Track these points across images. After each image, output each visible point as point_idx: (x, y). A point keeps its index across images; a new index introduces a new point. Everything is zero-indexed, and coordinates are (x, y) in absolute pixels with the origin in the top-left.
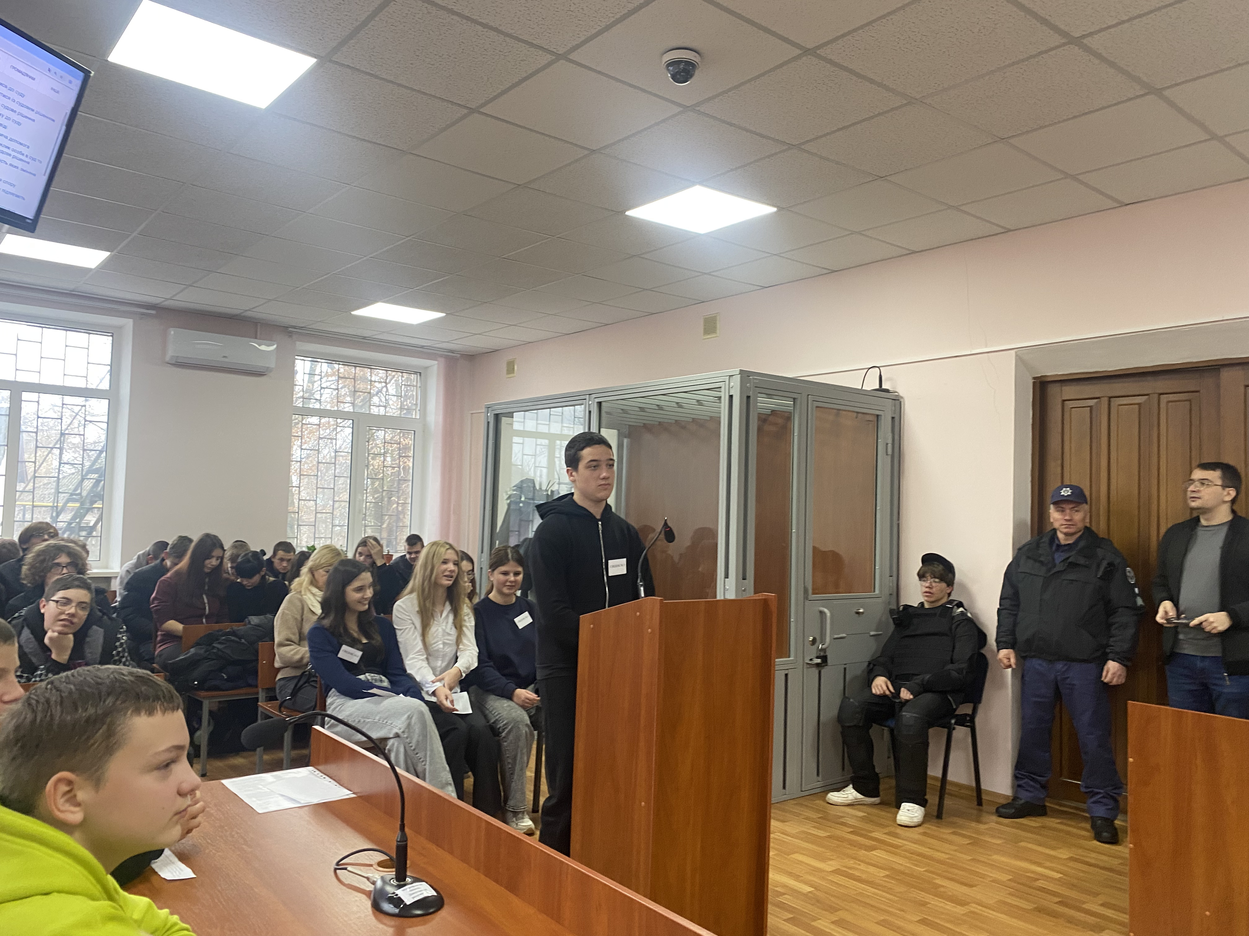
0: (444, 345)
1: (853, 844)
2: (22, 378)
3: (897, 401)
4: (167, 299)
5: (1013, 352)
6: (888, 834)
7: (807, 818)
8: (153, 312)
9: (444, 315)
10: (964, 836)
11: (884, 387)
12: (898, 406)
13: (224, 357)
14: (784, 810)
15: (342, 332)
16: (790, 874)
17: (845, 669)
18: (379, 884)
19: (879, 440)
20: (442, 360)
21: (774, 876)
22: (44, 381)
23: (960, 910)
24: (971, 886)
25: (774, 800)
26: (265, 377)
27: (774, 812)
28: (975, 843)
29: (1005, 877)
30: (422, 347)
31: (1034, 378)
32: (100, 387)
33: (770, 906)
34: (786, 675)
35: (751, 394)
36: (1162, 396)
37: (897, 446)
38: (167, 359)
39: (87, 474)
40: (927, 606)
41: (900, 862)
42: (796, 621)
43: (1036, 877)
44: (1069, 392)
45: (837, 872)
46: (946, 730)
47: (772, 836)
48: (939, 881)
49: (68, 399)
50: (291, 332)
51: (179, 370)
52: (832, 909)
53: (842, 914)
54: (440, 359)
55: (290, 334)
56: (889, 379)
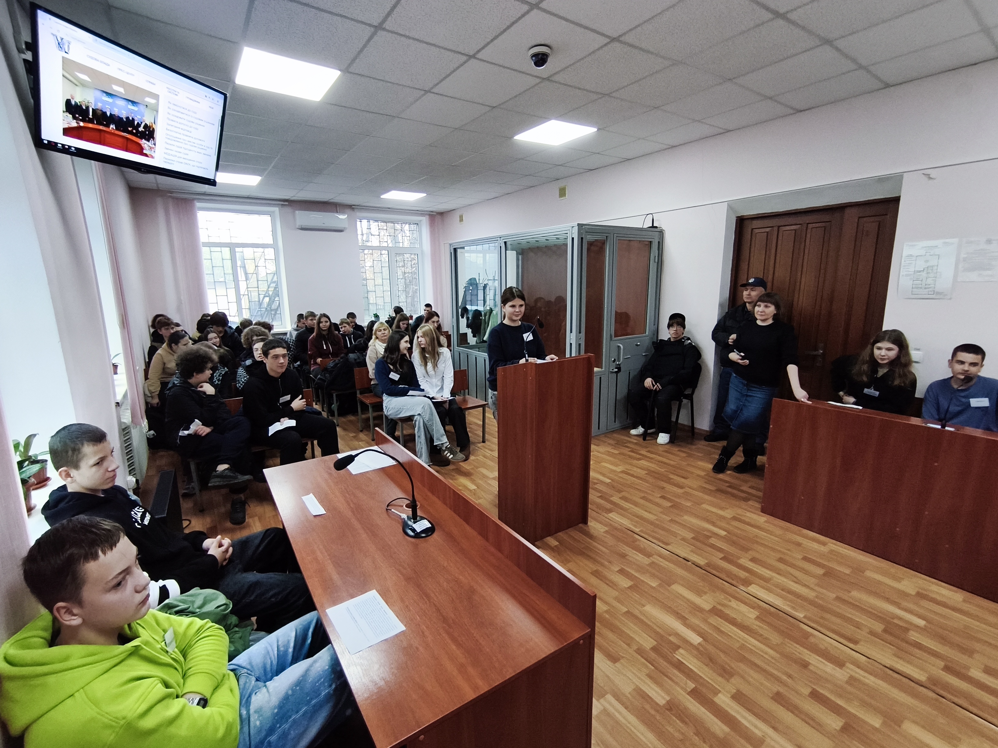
0: (428, 209)
1: (630, 457)
2: (234, 241)
4: (293, 196)
6: (649, 451)
7: (609, 444)
8: (287, 203)
9: (426, 194)
10: (684, 452)
11: (654, 225)
13: (323, 223)
14: (598, 440)
15: (378, 206)
16: (601, 473)
18: (405, 519)
19: (651, 255)
20: (428, 217)
21: (592, 474)
22: (244, 242)
23: (680, 491)
24: (686, 478)
25: (593, 434)
26: (344, 232)
27: (593, 441)
28: (690, 456)
30: (417, 211)
31: (737, 217)
32: (269, 243)
33: (590, 490)
34: (600, 378)
35: (583, 236)
36: (809, 225)
37: (660, 258)
38: (297, 227)
39: (270, 284)
40: (672, 340)
41: (653, 466)
42: (606, 351)
44: (756, 224)
45: (623, 472)
46: (678, 402)
47: (592, 454)
48: (672, 476)
49: (256, 250)
51: (304, 231)
52: (620, 491)
53: (623, 494)
54: (426, 216)
55: (353, 209)
56: (657, 220)
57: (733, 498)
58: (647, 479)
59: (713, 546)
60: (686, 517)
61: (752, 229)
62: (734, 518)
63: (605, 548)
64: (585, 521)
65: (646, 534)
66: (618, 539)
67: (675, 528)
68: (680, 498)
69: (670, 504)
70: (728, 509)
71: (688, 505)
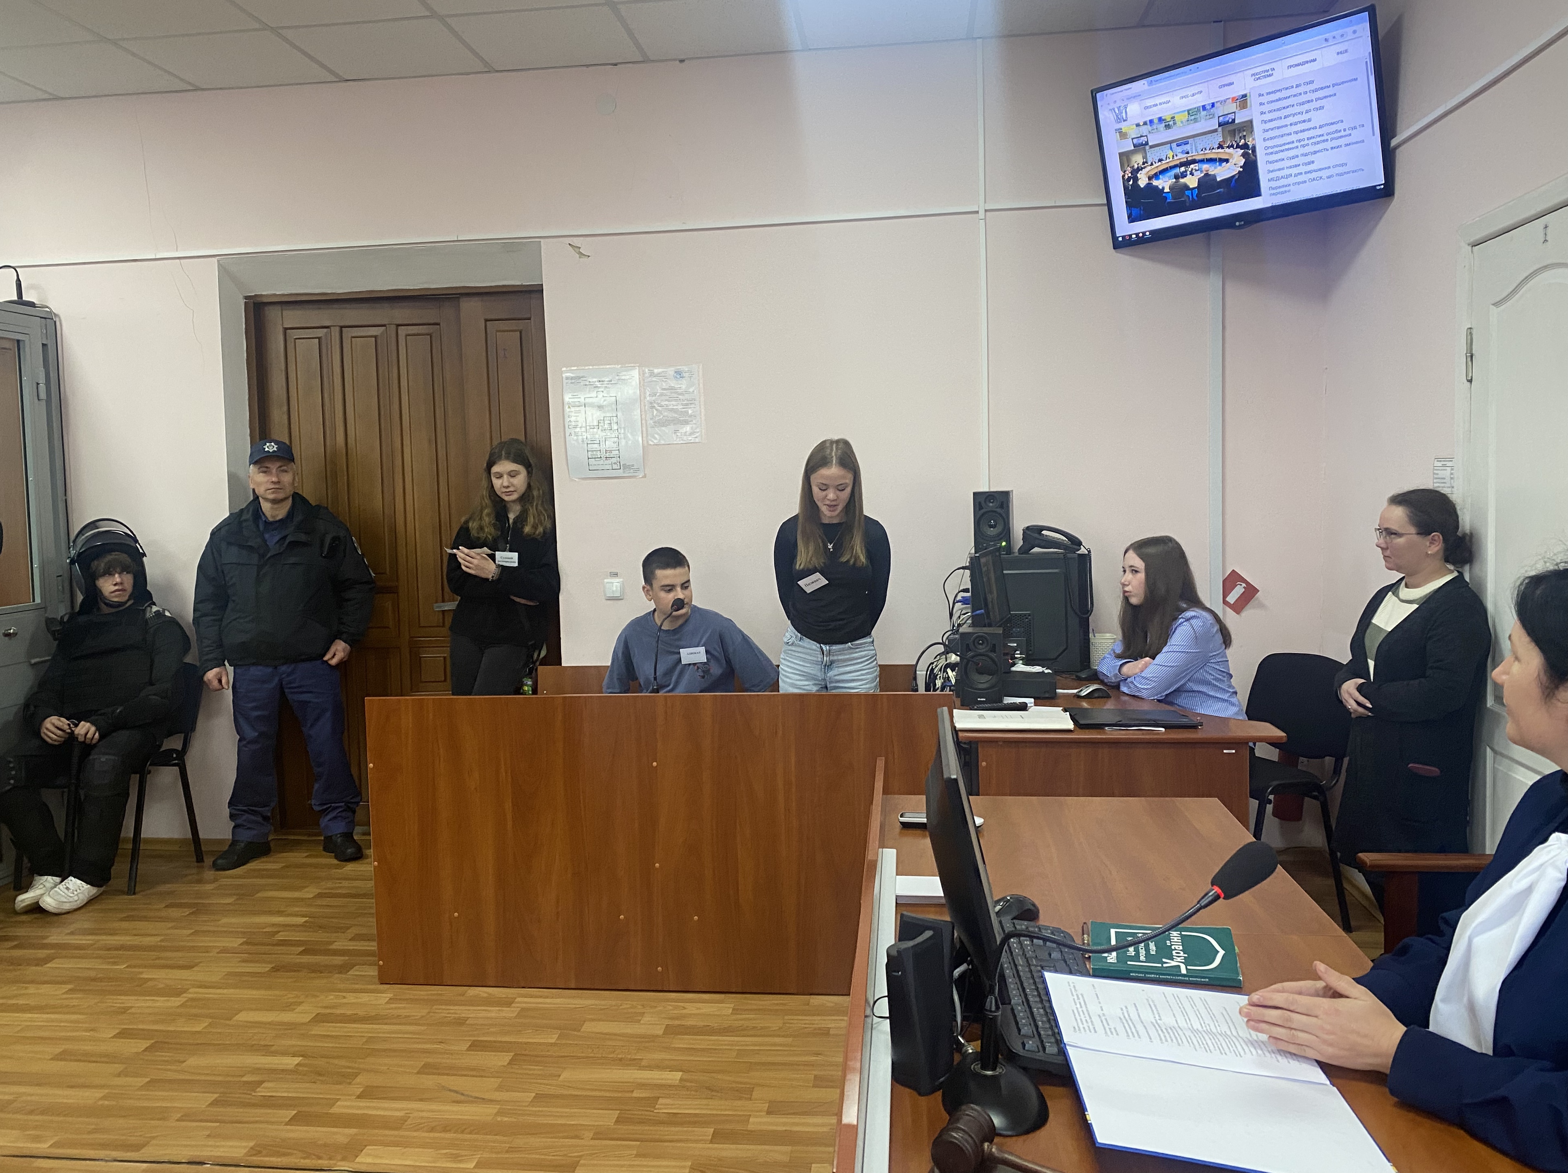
3: (49, 320)
5: (215, 260)
11: (26, 298)
12: (51, 330)
19: (24, 378)
31: (246, 298)
36: (400, 328)
37: (53, 386)
41: (89, 967)
44: (292, 318)
48: (146, 975)
57: (313, 975)
58: (71, 1003)
59: (266, 1103)
61: (286, 329)
67: (161, 1099)
68: (174, 1020)
69: (146, 1044)
70: (302, 1002)
71: (198, 1029)
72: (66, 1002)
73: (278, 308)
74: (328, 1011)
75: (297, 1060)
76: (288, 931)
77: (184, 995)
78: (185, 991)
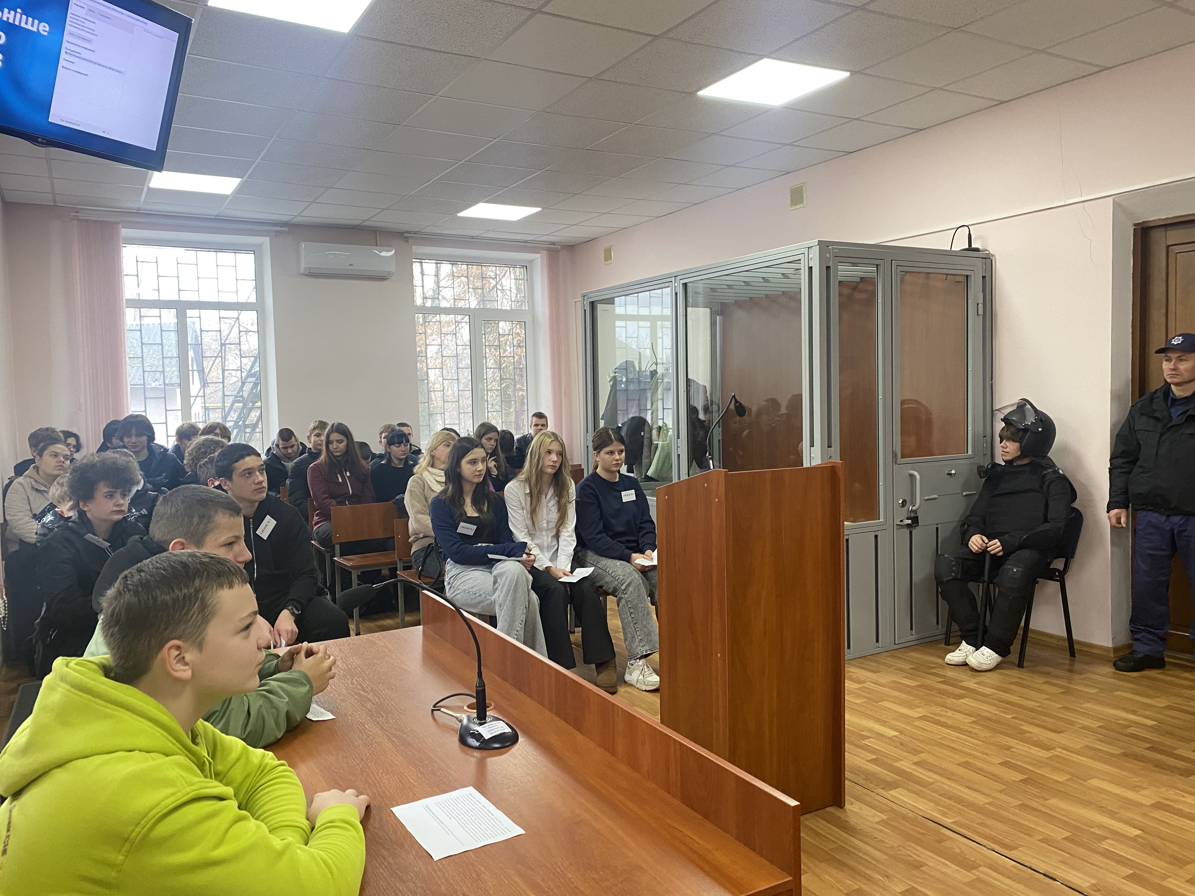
0: (545, 238)
1: (942, 692)
2: (185, 297)
3: (988, 260)
4: (296, 216)
5: (1111, 199)
7: (900, 669)
8: (286, 229)
9: (540, 209)
11: (973, 246)
12: (989, 266)
13: (351, 265)
15: (453, 233)
16: (877, 720)
17: (937, 528)
18: (465, 721)
19: (969, 301)
20: (545, 252)
22: (203, 299)
23: (1044, 754)
24: (1059, 732)
26: (387, 281)
28: (1068, 692)
29: (1095, 724)
30: (526, 242)
31: (1135, 225)
32: (249, 301)
34: (876, 536)
35: (831, 264)
37: (988, 306)
38: (302, 271)
39: (246, 378)
41: (987, 709)
42: (885, 485)
43: (1129, 724)
44: (1174, 236)
45: (923, 718)
48: (1026, 727)
49: (224, 313)
50: (407, 238)
51: (313, 280)
52: (916, 752)
53: (923, 756)
54: (542, 252)
55: (406, 239)
56: (979, 237)
57: (1158, 769)
58: (974, 731)
59: (1108, 855)
60: (1053, 801)
61: (1168, 246)
62: (1158, 806)
63: (880, 851)
64: (839, 802)
65: (968, 828)
66: (908, 837)
67: (1028, 820)
68: (1043, 767)
69: (1021, 777)
70: (1146, 788)
71: (1060, 780)
72: (970, 729)
73: (1163, 229)
74: (1168, 803)
75: (1138, 832)
76: (1138, 728)
77: (1052, 751)
78: (1053, 748)
